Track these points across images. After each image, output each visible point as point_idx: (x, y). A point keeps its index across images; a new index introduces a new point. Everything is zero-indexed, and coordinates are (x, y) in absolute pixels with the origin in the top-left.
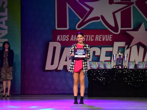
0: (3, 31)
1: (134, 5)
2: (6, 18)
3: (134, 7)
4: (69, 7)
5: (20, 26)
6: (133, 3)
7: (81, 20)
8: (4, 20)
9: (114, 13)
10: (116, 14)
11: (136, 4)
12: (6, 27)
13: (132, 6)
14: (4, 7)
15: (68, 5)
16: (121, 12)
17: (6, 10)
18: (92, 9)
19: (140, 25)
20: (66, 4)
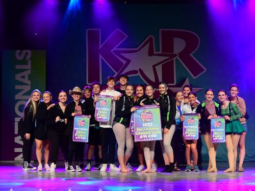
0: (25, 86)
1: (178, 57)
2: (29, 72)
3: (177, 59)
4: (102, 59)
5: (45, 81)
6: (176, 55)
7: (116, 74)
8: (26, 73)
9: (154, 67)
10: (156, 67)
11: (179, 57)
12: (29, 82)
13: (174, 59)
14: (27, 59)
15: (101, 57)
16: (162, 65)
17: (30, 62)
18: (128, 61)
19: (184, 80)
20: (99, 55)
